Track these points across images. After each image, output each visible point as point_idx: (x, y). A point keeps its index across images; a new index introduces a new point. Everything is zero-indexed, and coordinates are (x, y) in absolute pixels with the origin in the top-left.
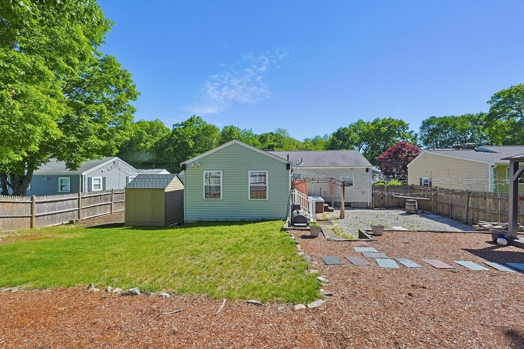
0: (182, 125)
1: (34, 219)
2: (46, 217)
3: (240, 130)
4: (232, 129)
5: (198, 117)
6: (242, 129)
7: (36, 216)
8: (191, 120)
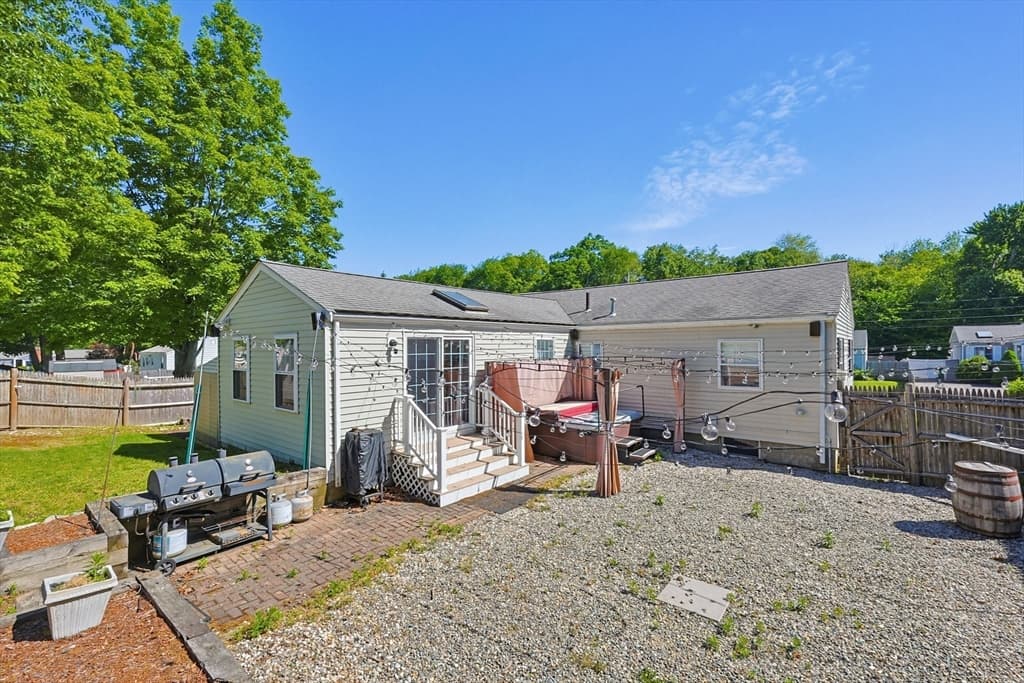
0: (565, 254)
1: (127, 412)
2: (150, 410)
3: (685, 252)
4: (664, 252)
5: (598, 237)
6: (689, 248)
7: (130, 409)
8: (583, 244)
